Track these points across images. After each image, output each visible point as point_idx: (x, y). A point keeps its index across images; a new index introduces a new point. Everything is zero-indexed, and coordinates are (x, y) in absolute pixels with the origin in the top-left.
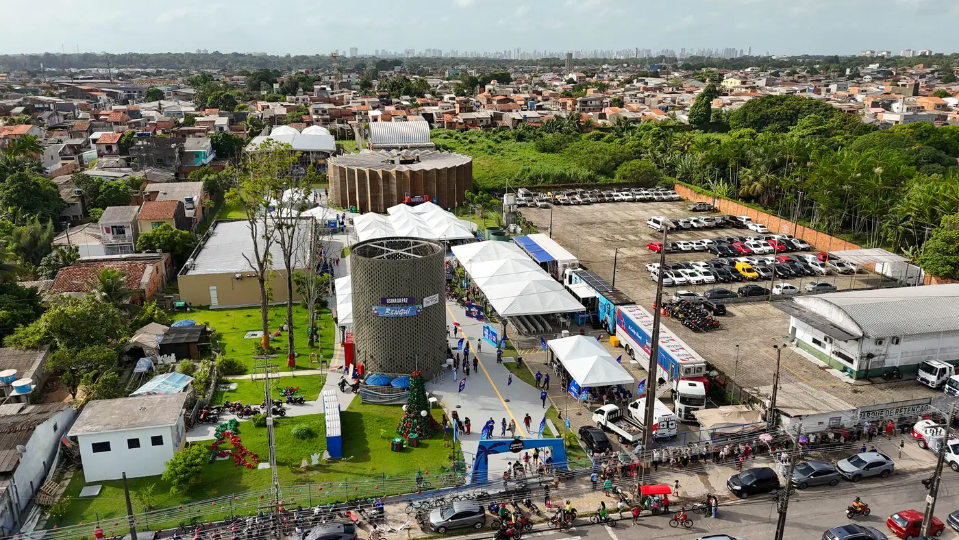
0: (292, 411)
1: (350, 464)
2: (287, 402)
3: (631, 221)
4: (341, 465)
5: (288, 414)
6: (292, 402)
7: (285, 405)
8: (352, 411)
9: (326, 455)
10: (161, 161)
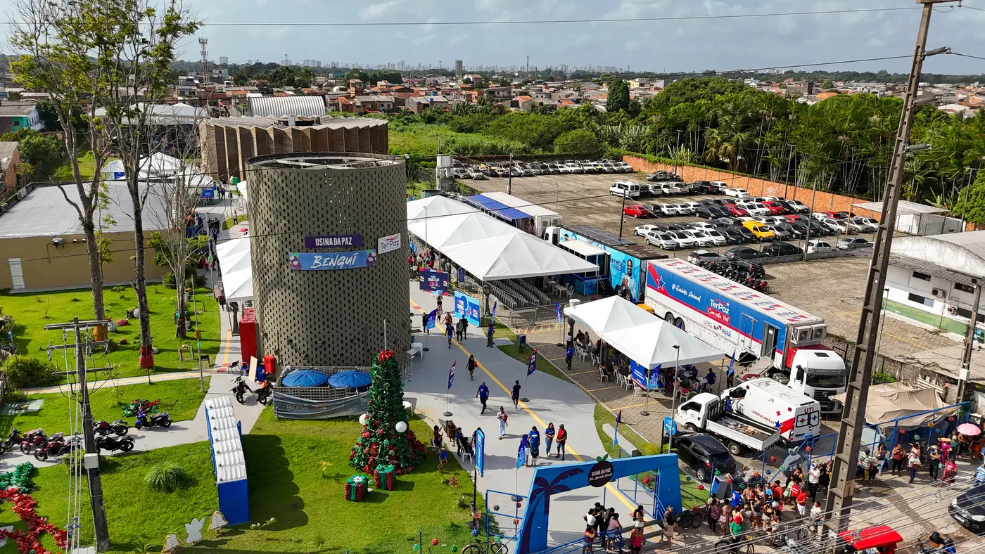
0: (147, 441)
1: (267, 534)
2: (138, 426)
5: (138, 446)
6: (146, 424)
7: (132, 431)
8: (262, 433)
9: (218, 520)
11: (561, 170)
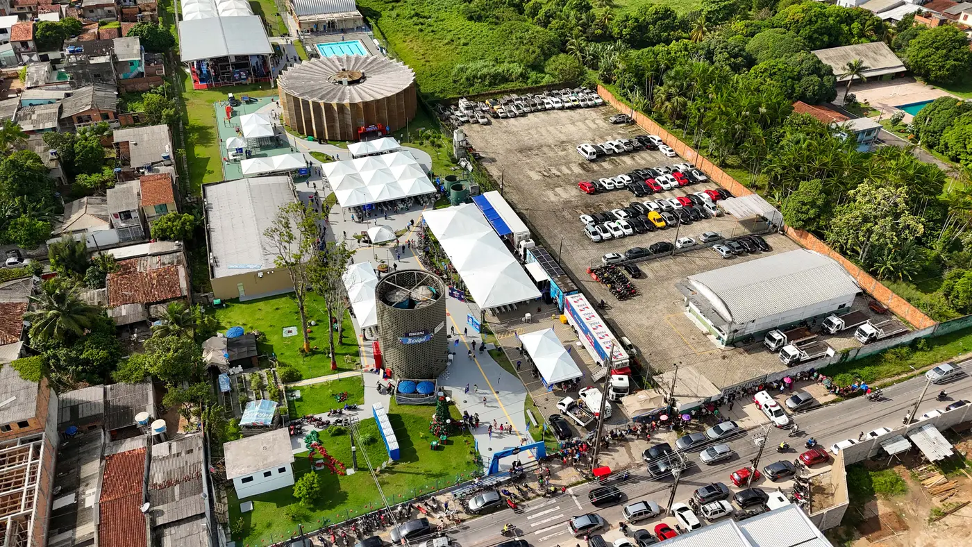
0: (352, 417)
1: (406, 465)
2: (345, 409)
3: (563, 142)
4: (401, 466)
6: (348, 408)
9: (391, 460)
10: (99, 76)
11: (547, 106)
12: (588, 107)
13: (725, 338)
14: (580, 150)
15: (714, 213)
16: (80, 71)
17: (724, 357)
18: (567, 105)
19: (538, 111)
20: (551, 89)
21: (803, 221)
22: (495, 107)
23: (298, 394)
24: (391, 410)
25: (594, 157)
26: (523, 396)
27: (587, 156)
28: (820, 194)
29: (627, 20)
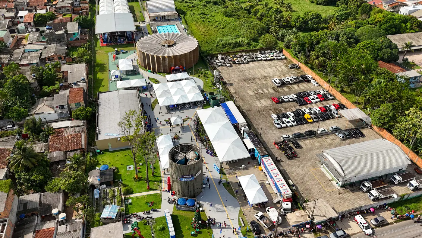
0: (154, 215)
3: (265, 77)
6: (153, 210)
8: (174, 214)
10: (59, 39)
11: (259, 59)
12: (278, 59)
13: (340, 183)
14: (273, 81)
15: (337, 116)
16: (51, 37)
17: (339, 194)
18: (268, 58)
19: (255, 61)
20: (261, 50)
21: (382, 123)
22: (235, 59)
23: (130, 201)
24: (173, 212)
25: (280, 85)
26: (238, 209)
27: (276, 84)
28: (391, 111)
29: (299, 19)
